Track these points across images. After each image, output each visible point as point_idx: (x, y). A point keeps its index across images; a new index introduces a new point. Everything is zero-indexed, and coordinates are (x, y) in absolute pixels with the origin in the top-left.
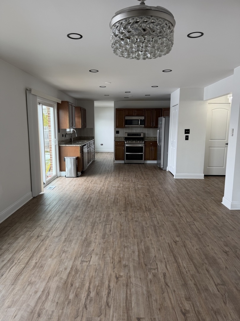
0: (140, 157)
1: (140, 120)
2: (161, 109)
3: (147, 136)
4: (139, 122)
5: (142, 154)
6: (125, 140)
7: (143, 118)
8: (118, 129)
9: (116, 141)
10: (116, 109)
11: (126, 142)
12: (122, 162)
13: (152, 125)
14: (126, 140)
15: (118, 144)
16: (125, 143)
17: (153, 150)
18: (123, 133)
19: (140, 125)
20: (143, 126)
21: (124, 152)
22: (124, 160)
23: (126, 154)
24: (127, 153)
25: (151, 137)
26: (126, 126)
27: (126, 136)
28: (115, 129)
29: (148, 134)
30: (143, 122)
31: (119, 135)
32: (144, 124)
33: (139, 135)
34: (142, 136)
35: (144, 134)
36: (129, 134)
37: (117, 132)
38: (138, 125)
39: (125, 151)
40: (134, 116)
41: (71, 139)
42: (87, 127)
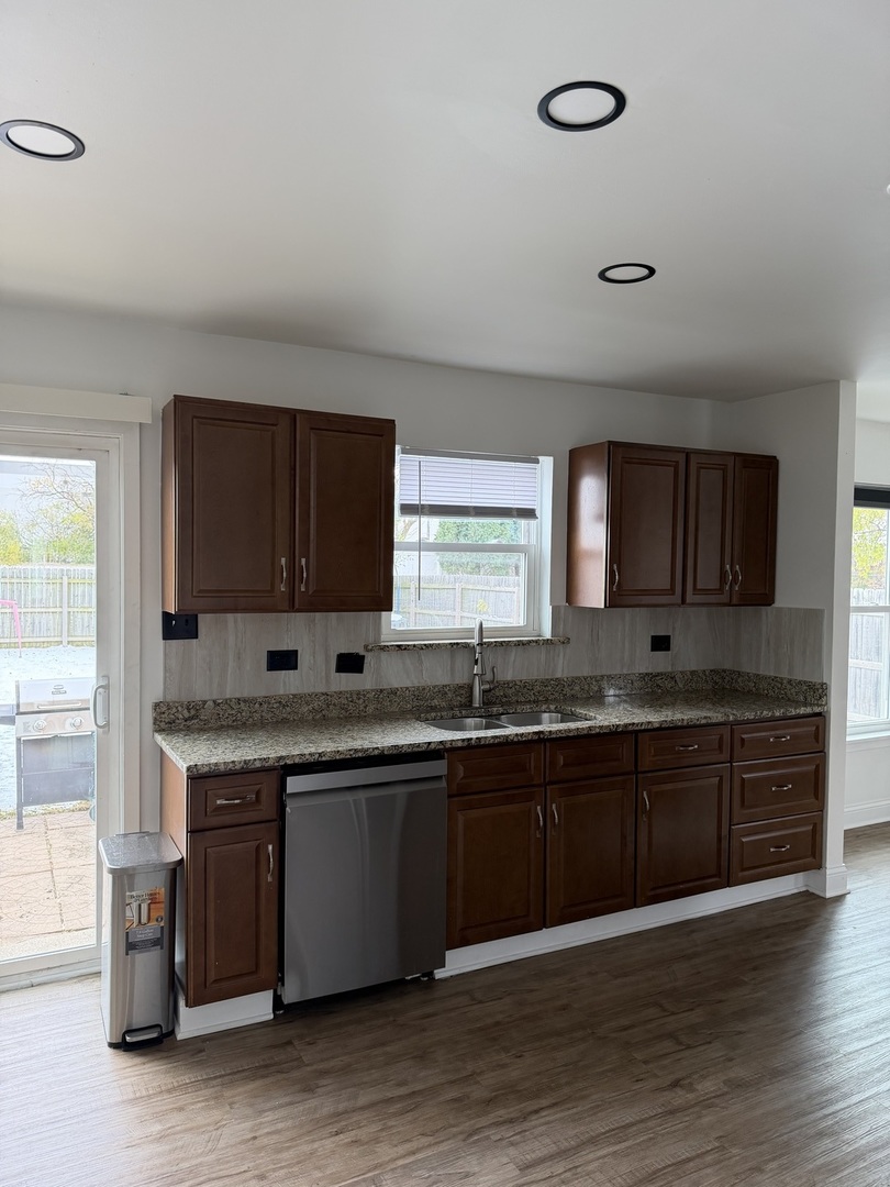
42: (778, 604)
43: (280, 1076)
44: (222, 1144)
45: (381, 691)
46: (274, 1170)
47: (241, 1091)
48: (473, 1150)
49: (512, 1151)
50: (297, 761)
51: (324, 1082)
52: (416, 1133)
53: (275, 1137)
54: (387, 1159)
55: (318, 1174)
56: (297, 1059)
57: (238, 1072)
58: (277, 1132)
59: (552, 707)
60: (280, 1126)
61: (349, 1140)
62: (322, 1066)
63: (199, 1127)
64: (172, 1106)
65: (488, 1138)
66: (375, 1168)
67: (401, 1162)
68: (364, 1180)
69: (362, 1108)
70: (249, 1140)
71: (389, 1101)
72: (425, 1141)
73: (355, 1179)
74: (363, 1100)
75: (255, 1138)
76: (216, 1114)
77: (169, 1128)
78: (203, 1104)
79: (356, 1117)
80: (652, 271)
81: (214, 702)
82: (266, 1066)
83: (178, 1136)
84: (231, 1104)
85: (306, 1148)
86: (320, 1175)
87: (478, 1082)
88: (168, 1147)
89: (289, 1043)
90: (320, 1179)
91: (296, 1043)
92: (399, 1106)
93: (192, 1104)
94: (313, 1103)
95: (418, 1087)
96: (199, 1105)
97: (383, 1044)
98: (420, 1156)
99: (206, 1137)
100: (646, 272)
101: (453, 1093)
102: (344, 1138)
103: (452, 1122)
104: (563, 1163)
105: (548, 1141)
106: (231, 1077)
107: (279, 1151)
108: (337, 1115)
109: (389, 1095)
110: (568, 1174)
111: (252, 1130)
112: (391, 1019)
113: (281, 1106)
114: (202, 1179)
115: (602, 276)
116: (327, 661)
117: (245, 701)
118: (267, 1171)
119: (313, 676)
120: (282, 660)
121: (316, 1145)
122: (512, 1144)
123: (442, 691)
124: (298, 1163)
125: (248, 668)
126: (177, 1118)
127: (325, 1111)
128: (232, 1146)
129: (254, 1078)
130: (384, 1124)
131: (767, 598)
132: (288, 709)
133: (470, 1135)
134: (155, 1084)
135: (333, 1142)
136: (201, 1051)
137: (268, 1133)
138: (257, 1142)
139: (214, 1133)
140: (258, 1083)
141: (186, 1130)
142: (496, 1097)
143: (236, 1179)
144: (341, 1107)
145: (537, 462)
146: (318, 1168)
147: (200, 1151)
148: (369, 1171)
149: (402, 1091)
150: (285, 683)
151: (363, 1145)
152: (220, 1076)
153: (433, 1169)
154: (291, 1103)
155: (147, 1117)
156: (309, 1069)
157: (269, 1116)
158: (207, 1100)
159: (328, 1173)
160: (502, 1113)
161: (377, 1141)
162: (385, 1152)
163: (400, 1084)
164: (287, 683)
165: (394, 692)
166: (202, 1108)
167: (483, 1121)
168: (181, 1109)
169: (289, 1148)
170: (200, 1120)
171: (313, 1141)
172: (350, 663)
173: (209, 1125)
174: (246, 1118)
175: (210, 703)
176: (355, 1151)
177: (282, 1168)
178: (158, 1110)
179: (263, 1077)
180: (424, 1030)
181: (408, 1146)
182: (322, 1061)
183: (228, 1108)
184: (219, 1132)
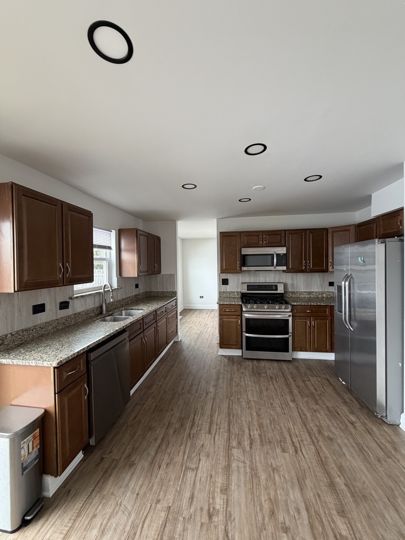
0: (283, 346)
1: (277, 254)
2: (326, 230)
3: (290, 290)
4: (275, 260)
5: (288, 339)
6: (243, 302)
7: (282, 250)
8: (224, 276)
9: (222, 303)
10: (221, 233)
11: (247, 307)
12: (237, 353)
13: (306, 266)
14: (246, 303)
15: (225, 311)
16: (242, 311)
17: (314, 327)
18: (238, 284)
19: (277, 265)
20: (285, 268)
21: (242, 331)
22: (242, 349)
23: (247, 337)
24: (247, 335)
25: (301, 293)
26: (244, 269)
27: (245, 291)
28: (219, 276)
29: (293, 285)
30: (282, 260)
31: (228, 288)
32: (286, 265)
33: (274, 288)
34: (281, 290)
35: (285, 286)
36: (250, 287)
37: (225, 282)
38: (273, 265)
39: (244, 329)
40: (263, 247)
41: (101, 307)
42: (162, 273)
43: (116, 470)
44: (129, 508)
45: (76, 314)
46: (159, 495)
47: (109, 487)
48: (195, 439)
49: (202, 432)
50: (93, 345)
51: (133, 459)
52: (178, 448)
53: (144, 487)
54: (181, 460)
55: (171, 483)
56: (113, 460)
57: (98, 483)
58: (141, 486)
59: (123, 309)
60: (140, 483)
61: (165, 466)
62: (125, 455)
63: (112, 513)
64: (88, 520)
65: (194, 434)
66: (182, 465)
67: (186, 457)
68: (184, 471)
69: (156, 454)
70: (137, 497)
71: (159, 446)
72: (183, 447)
73: (182, 473)
74: (153, 453)
75: (138, 494)
76: (112, 502)
77: (101, 526)
78: (101, 505)
79: (158, 459)
80: (196, 186)
81: (11, 334)
82: (106, 472)
83: (109, 524)
84: (112, 494)
85: (158, 480)
86: (172, 482)
87: (173, 423)
88: (111, 532)
89: (102, 459)
90: (174, 483)
91: (105, 456)
92: (164, 446)
93: (96, 509)
94: (139, 467)
95: (161, 436)
96: (100, 507)
97: (135, 434)
98: (187, 452)
99: (120, 512)
100: (194, 186)
101: (172, 431)
102: (163, 466)
103: (182, 437)
104: (214, 425)
105: (205, 423)
106: (97, 487)
107: (151, 489)
108: (152, 463)
109: (157, 445)
110: (218, 427)
111: (133, 493)
112: (126, 426)
113: (131, 478)
114: (141, 525)
115: (183, 186)
116: (56, 306)
117: (26, 330)
118: (157, 498)
119: (51, 314)
120: (39, 309)
121: (159, 476)
122: (200, 430)
123: (93, 310)
124: (162, 485)
125: (24, 315)
126: (98, 521)
127: (146, 464)
128: (134, 504)
129: (107, 479)
130: (168, 453)
131: (159, 272)
132: (44, 329)
133: (190, 436)
134: (67, 521)
135: (162, 471)
136: (69, 491)
137: (140, 489)
138: (140, 494)
139: (121, 508)
140: (111, 479)
141: (109, 520)
142: (182, 423)
143: (152, 511)
144: (149, 459)
145: (112, 232)
146: (169, 481)
147: (126, 518)
148: (182, 467)
149: (159, 441)
150: (40, 318)
151: (170, 463)
152: (93, 490)
153: (194, 452)
154: (133, 474)
155: (84, 534)
156: (122, 459)
157: (132, 484)
158: (100, 503)
159: (173, 479)
160: (188, 425)
161: (172, 459)
162: (178, 459)
163: (156, 439)
164: (42, 318)
165: (79, 314)
166: (102, 506)
167: (188, 430)
168: (95, 516)
169: (153, 485)
170: (109, 510)
171: (157, 476)
172: (64, 305)
173: (115, 509)
174: (124, 493)
175: (9, 335)
176: (171, 467)
177: (160, 492)
178: (84, 526)
179: (110, 476)
180: (140, 422)
181: (181, 453)
182: (123, 454)
183: (113, 496)
184: (122, 506)
